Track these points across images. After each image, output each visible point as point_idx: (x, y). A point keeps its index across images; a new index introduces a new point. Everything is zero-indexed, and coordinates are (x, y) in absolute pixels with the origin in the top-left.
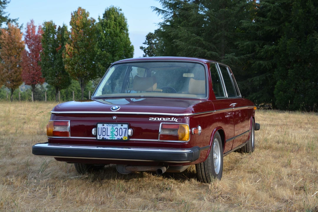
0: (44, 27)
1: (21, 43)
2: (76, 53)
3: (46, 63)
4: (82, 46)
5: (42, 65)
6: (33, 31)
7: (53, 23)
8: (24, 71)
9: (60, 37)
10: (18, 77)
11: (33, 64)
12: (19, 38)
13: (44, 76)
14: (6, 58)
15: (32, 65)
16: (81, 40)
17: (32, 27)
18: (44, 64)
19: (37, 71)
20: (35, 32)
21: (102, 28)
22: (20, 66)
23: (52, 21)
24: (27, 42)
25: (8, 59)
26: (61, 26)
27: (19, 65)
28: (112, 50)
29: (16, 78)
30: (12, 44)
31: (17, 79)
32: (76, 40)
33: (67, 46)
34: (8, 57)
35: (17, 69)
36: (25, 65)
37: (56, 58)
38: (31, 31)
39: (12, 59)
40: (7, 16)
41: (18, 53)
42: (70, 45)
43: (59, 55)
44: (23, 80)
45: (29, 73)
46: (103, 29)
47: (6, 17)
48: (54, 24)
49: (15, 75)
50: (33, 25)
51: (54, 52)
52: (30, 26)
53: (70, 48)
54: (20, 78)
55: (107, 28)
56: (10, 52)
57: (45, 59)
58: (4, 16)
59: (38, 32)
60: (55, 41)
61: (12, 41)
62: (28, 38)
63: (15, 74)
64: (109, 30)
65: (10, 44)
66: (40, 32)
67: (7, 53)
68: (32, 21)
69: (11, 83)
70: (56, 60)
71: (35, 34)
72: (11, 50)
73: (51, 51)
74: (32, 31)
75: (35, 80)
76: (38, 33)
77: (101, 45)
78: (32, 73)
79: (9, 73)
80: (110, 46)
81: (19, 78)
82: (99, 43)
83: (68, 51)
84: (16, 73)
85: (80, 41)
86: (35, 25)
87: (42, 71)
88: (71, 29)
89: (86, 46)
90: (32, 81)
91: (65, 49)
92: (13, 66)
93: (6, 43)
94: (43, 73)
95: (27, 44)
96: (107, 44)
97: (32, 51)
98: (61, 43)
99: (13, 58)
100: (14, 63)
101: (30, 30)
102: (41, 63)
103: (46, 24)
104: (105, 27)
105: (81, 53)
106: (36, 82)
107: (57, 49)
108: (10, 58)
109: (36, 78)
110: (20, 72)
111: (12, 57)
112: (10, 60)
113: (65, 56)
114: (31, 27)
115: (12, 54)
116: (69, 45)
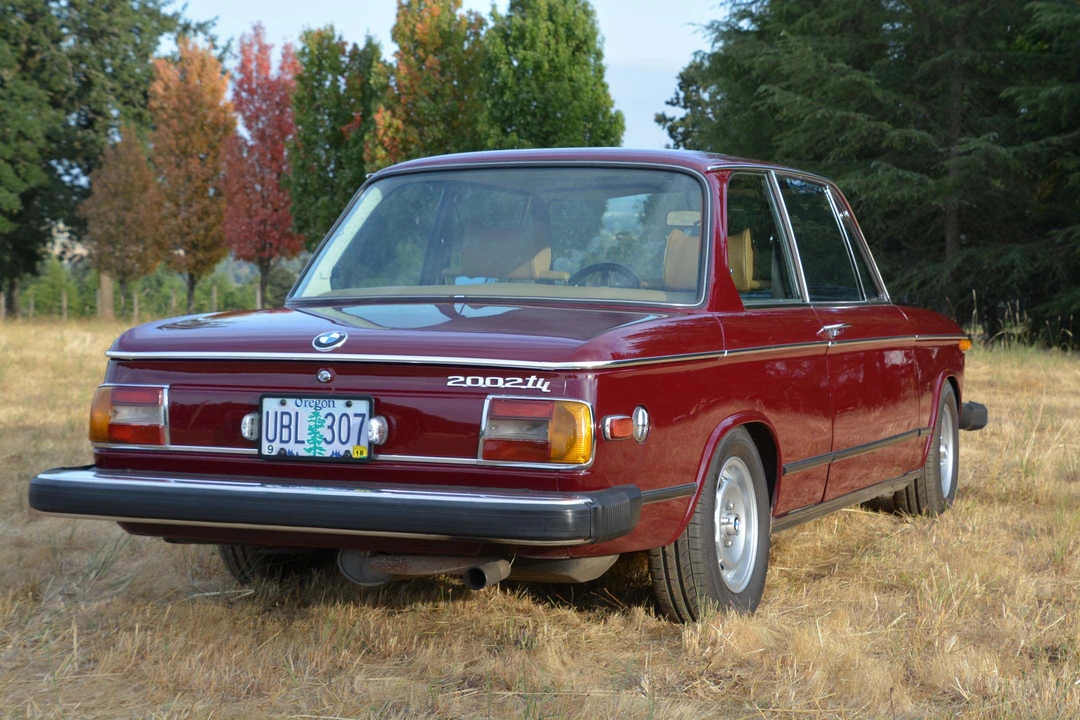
0: (304, 48)
1: (224, 110)
2: (413, 142)
3: (306, 180)
4: (434, 116)
5: (292, 187)
6: (264, 65)
7: (337, 34)
8: (231, 208)
9: (357, 84)
10: (214, 232)
11: (262, 186)
12: (216, 93)
13: (301, 229)
14: (171, 163)
15: (258, 187)
16: (430, 95)
17: (259, 51)
18: (301, 185)
19: (276, 210)
20: (268, 68)
21: (507, 49)
22: (218, 194)
23: (332, 28)
24: (239, 104)
25: (178, 166)
26: (361, 46)
27: (216, 188)
28: (540, 131)
29: (206, 236)
30: (193, 114)
31: (208, 241)
32: (415, 93)
33: (382, 117)
34: (178, 160)
35: (207, 202)
36: (234, 189)
37: (341, 163)
38: (253, 66)
39: (192, 168)
40: (179, 10)
41: (212, 147)
42: (394, 115)
43: (354, 150)
44: (230, 244)
45: (250, 217)
46: (508, 51)
47: (176, 16)
48: (340, 38)
49: (203, 224)
50: (260, 44)
51: (337, 141)
52: (251, 45)
53: (390, 126)
54: (220, 237)
55: (525, 49)
56: (184, 141)
57: (303, 166)
58: (167, 10)
59: (282, 68)
60: (339, 100)
61: (193, 102)
62: (245, 90)
63: (200, 219)
64: (530, 54)
65: (184, 114)
66: (286, 70)
67: (174, 148)
68: (258, 30)
69: (187, 252)
70: (343, 168)
71: (267, 74)
72: (186, 134)
73: (327, 138)
74: (258, 65)
75: (271, 244)
76: (280, 72)
77: (503, 112)
78: (258, 219)
79: (180, 218)
80: (534, 115)
81: (217, 237)
82: (495, 105)
83: (385, 133)
84: (205, 217)
85: (427, 98)
86: (267, 40)
87: (293, 209)
88: (396, 54)
89: (449, 117)
90: (259, 247)
91: (375, 129)
92: (195, 192)
93: (170, 111)
94: (298, 218)
95: (243, 112)
96: (521, 110)
97: (261, 136)
98: (362, 108)
99: (194, 165)
100: (199, 183)
101: (250, 61)
102: (288, 182)
103: (307, 36)
104: (515, 46)
105: (431, 144)
106: (274, 251)
107: (345, 128)
108: (183, 163)
109: (272, 234)
110: (219, 214)
111: (190, 160)
112: (183, 172)
113: (372, 153)
114: (256, 48)
115: (193, 147)
116: (389, 113)
